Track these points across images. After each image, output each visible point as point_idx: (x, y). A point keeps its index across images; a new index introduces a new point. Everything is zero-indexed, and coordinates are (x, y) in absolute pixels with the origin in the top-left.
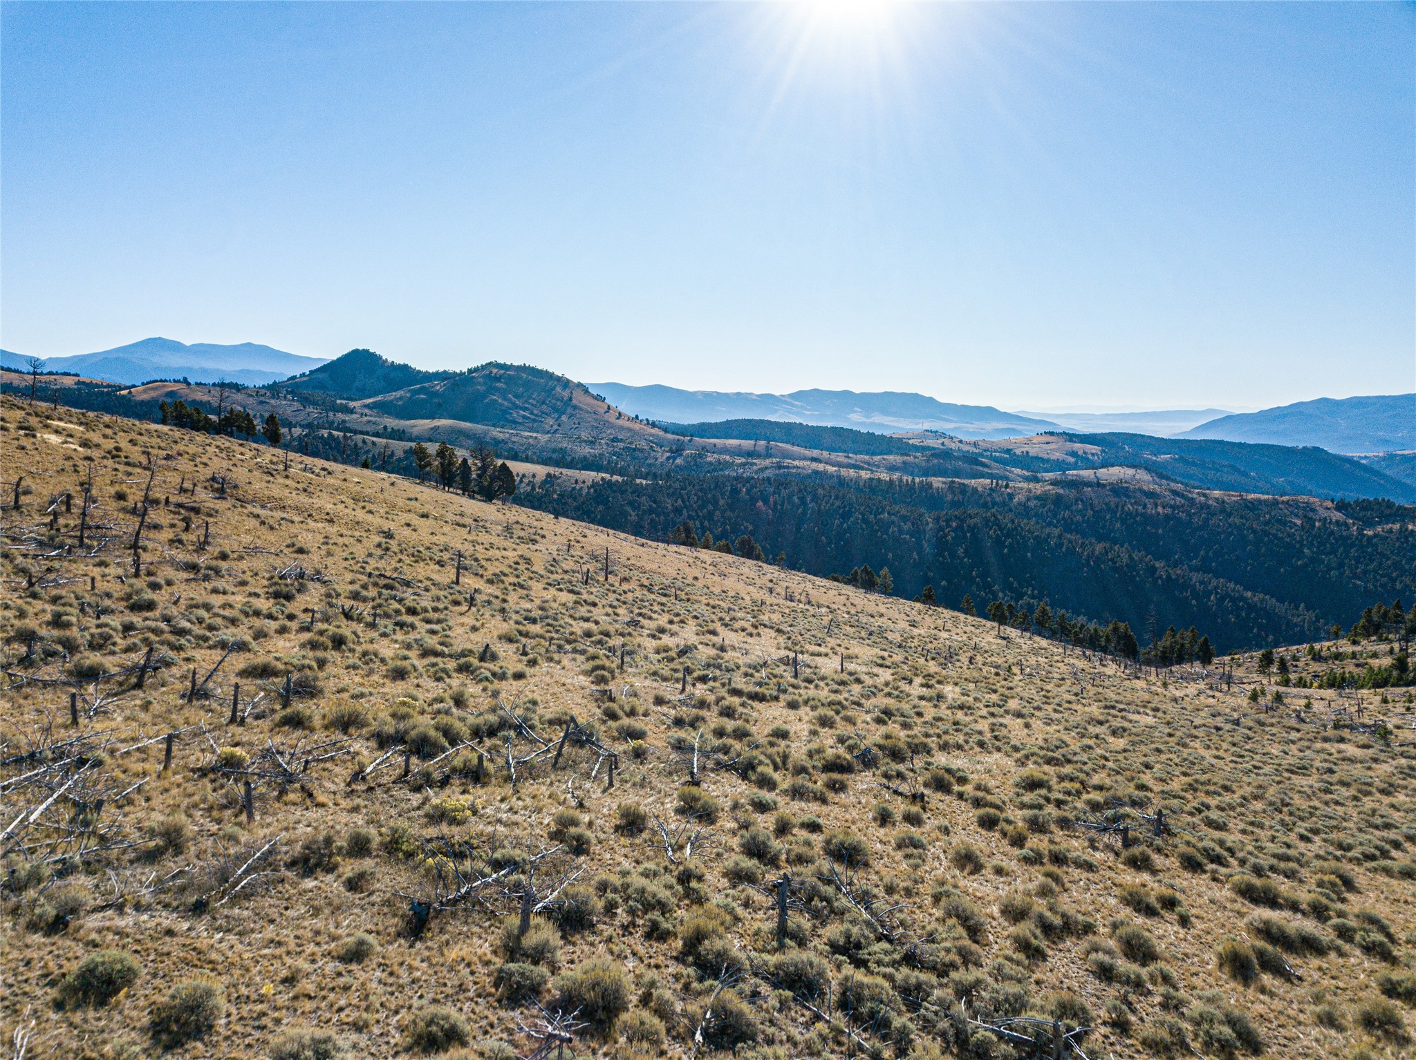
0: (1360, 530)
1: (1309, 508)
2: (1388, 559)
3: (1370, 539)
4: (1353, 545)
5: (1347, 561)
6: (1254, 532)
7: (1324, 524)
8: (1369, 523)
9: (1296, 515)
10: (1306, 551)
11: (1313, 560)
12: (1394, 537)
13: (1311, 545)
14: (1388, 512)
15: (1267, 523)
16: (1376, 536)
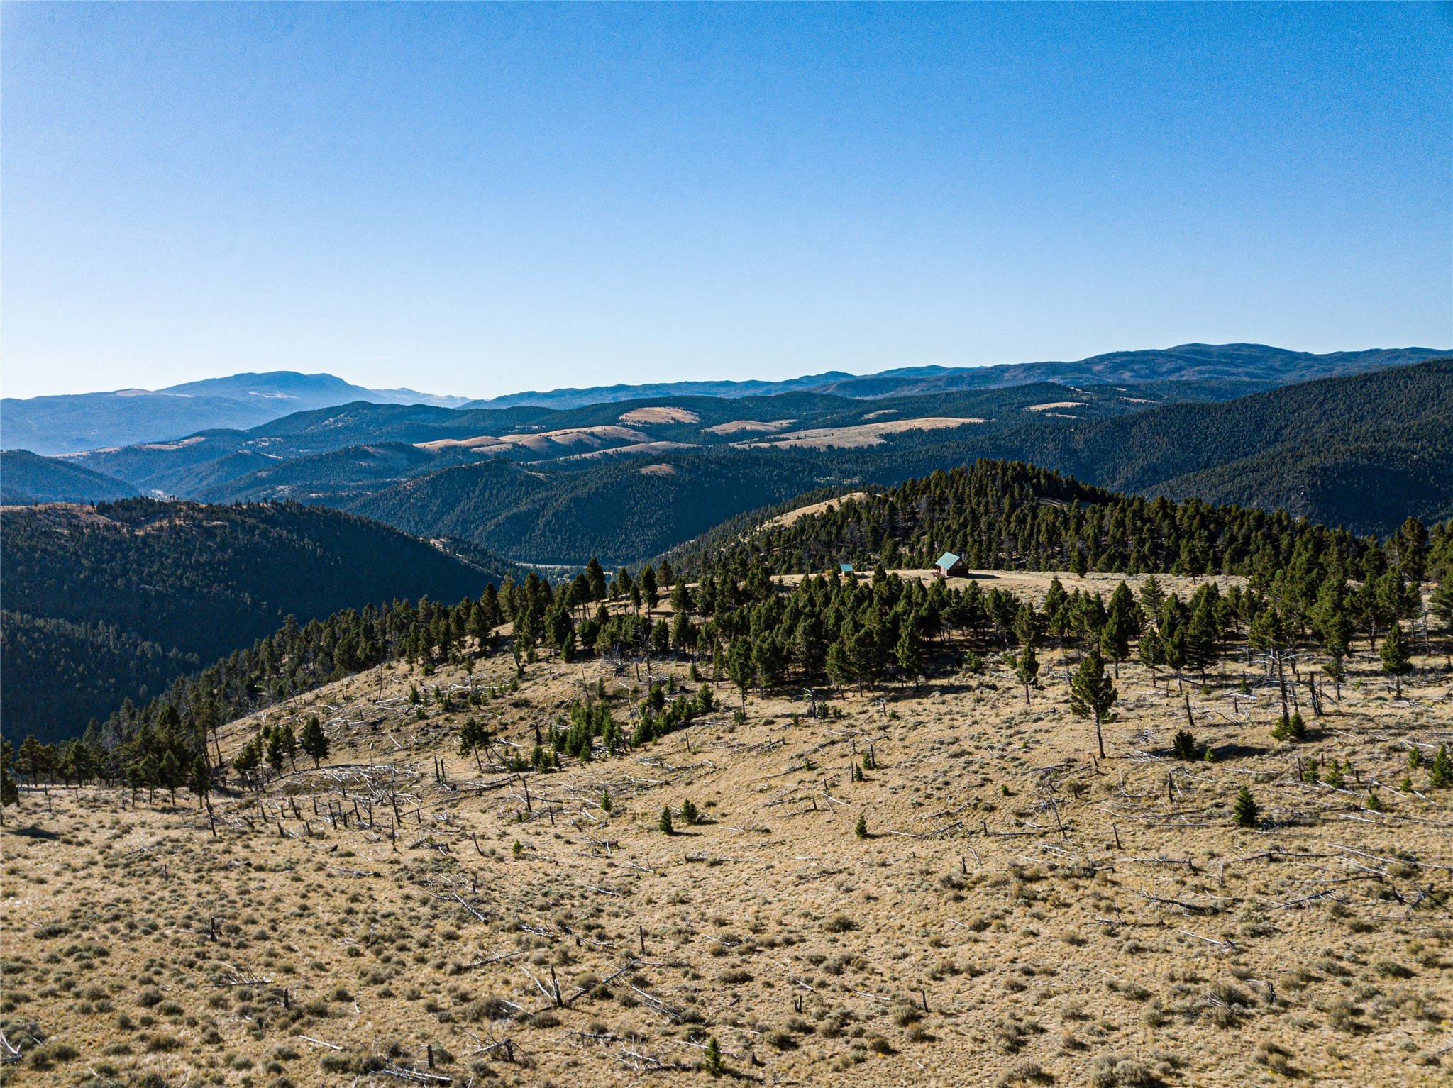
0: (131, 532)
1: (70, 516)
2: (167, 558)
3: (144, 540)
4: (129, 549)
5: (128, 566)
6: (20, 549)
7: (93, 531)
8: (136, 524)
9: (60, 525)
10: (84, 561)
11: (96, 571)
12: (165, 535)
13: (86, 554)
14: (150, 510)
15: (31, 537)
16: (148, 535)
